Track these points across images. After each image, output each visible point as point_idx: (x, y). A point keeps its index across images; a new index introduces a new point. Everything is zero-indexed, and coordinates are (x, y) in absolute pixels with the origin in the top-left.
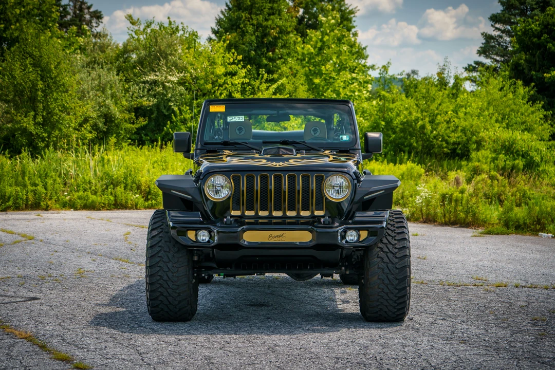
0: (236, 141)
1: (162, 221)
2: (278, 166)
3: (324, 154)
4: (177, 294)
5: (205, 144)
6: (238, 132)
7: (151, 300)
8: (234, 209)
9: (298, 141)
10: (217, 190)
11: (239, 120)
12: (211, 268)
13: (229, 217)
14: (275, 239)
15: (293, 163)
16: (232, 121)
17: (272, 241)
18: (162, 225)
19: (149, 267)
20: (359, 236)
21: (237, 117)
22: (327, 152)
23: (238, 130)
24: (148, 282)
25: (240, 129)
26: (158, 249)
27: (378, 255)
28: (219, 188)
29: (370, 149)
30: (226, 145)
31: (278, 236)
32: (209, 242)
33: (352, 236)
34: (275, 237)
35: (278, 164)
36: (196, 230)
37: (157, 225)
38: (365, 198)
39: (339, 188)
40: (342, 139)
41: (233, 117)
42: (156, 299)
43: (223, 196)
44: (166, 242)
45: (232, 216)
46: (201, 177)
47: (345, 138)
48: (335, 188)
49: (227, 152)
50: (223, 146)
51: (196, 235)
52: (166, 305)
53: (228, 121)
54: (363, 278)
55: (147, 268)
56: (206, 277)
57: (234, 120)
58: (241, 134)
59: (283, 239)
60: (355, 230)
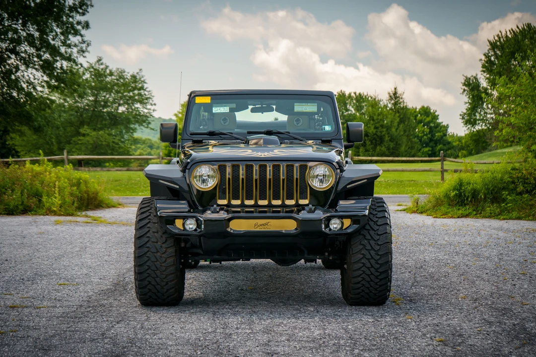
0: (221, 131)
1: (150, 211)
2: (263, 156)
3: (308, 144)
4: (165, 283)
5: (191, 134)
6: (222, 122)
7: (140, 288)
8: (220, 198)
9: (282, 131)
10: (204, 180)
11: (224, 111)
12: (198, 254)
13: (215, 206)
14: (261, 227)
15: (278, 153)
16: (217, 112)
17: (258, 229)
18: (150, 215)
19: (137, 257)
20: (343, 223)
21: (222, 108)
22: (310, 142)
23: (223, 120)
24: (136, 271)
25: (225, 119)
26: (146, 240)
27: (361, 242)
28: (205, 178)
29: (351, 139)
30: (212, 134)
31: (263, 225)
32: (196, 230)
33: (335, 225)
34: (261, 225)
35: (263, 154)
36: (184, 219)
37: (144, 215)
38: (348, 187)
39: (322, 177)
40: (324, 129)
41: (218, 108)
42: (145, 287)
43: (209, 185)
44: (154, 232)
45: (218, 205)
46: (188, 167)
47: (328, 128)
48: (319, 177)
49: (213, 142)
50: (208, 136)
51: (184, 224)
52: (155, 293)
53: (214, 112)
54: (345, 264)
55: (135, 257)
56: (193, 263)
57: (219, 111)
58: (226, 124)
59: (268, 227)
60: (339, 218)
